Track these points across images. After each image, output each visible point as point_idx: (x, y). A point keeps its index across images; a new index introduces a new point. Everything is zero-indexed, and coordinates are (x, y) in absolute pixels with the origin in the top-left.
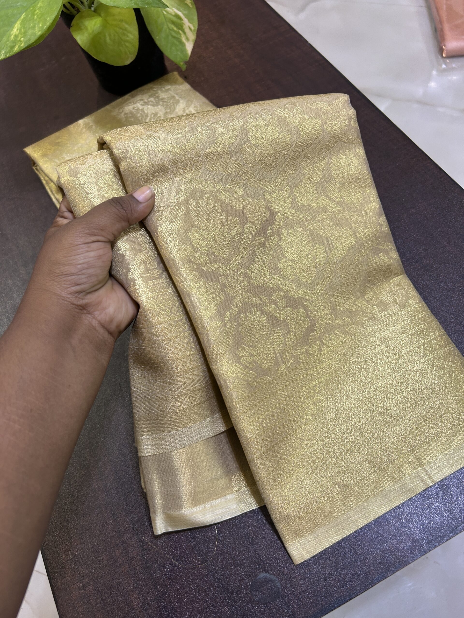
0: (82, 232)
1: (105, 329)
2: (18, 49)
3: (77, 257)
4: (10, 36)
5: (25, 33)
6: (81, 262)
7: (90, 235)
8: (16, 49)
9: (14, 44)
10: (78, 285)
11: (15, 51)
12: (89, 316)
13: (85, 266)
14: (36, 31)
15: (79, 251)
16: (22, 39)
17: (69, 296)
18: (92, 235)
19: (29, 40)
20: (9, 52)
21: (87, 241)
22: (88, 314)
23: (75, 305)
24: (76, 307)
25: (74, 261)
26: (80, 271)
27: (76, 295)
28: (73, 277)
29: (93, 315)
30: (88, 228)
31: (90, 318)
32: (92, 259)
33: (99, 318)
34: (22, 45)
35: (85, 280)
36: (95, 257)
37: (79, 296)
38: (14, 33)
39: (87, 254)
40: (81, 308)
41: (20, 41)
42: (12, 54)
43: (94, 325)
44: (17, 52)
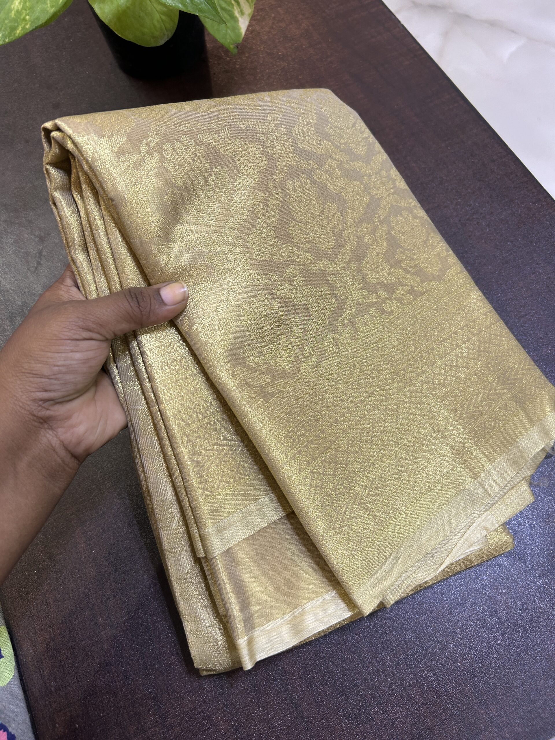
0: (74, 323)
1: (68, 452)
2: (22, 32)
3: (56, 355)
4: (10, 10)
5: (31, 8)
6: (59, 363)
7: (83, 329)
8: (19, 32)
9: (16, 24)
10: (46, 391)
11: (17, 35)
12: (50, 432)
13: (63, 369)
14: (48, 7)
15: (61, 347)
16: (27, 17)
17: (29, 403)
18: (86, 329)
19: (38, 18)
20: (10, 35)
21: (77, 337)
22: (49, 429)
23: (35, 416)
24: (35, 418)
25: (51, 360)
26: (54, 375)
27: (40, 403)
28: (43, 380)
29: (55, 432)
30: (84, 319)
31: (50, 435)
32: (75, 362)
33: (62, 437)
34: (27, 27)
35: (57, 387)
36: (81, 360)
37: (43, 405)
38: (16, 7)
39: (70, 354)
40: (41, 421)
41: (24, 19)
42: (12, 38)
43: (54, 445)
44: (20, 35)
